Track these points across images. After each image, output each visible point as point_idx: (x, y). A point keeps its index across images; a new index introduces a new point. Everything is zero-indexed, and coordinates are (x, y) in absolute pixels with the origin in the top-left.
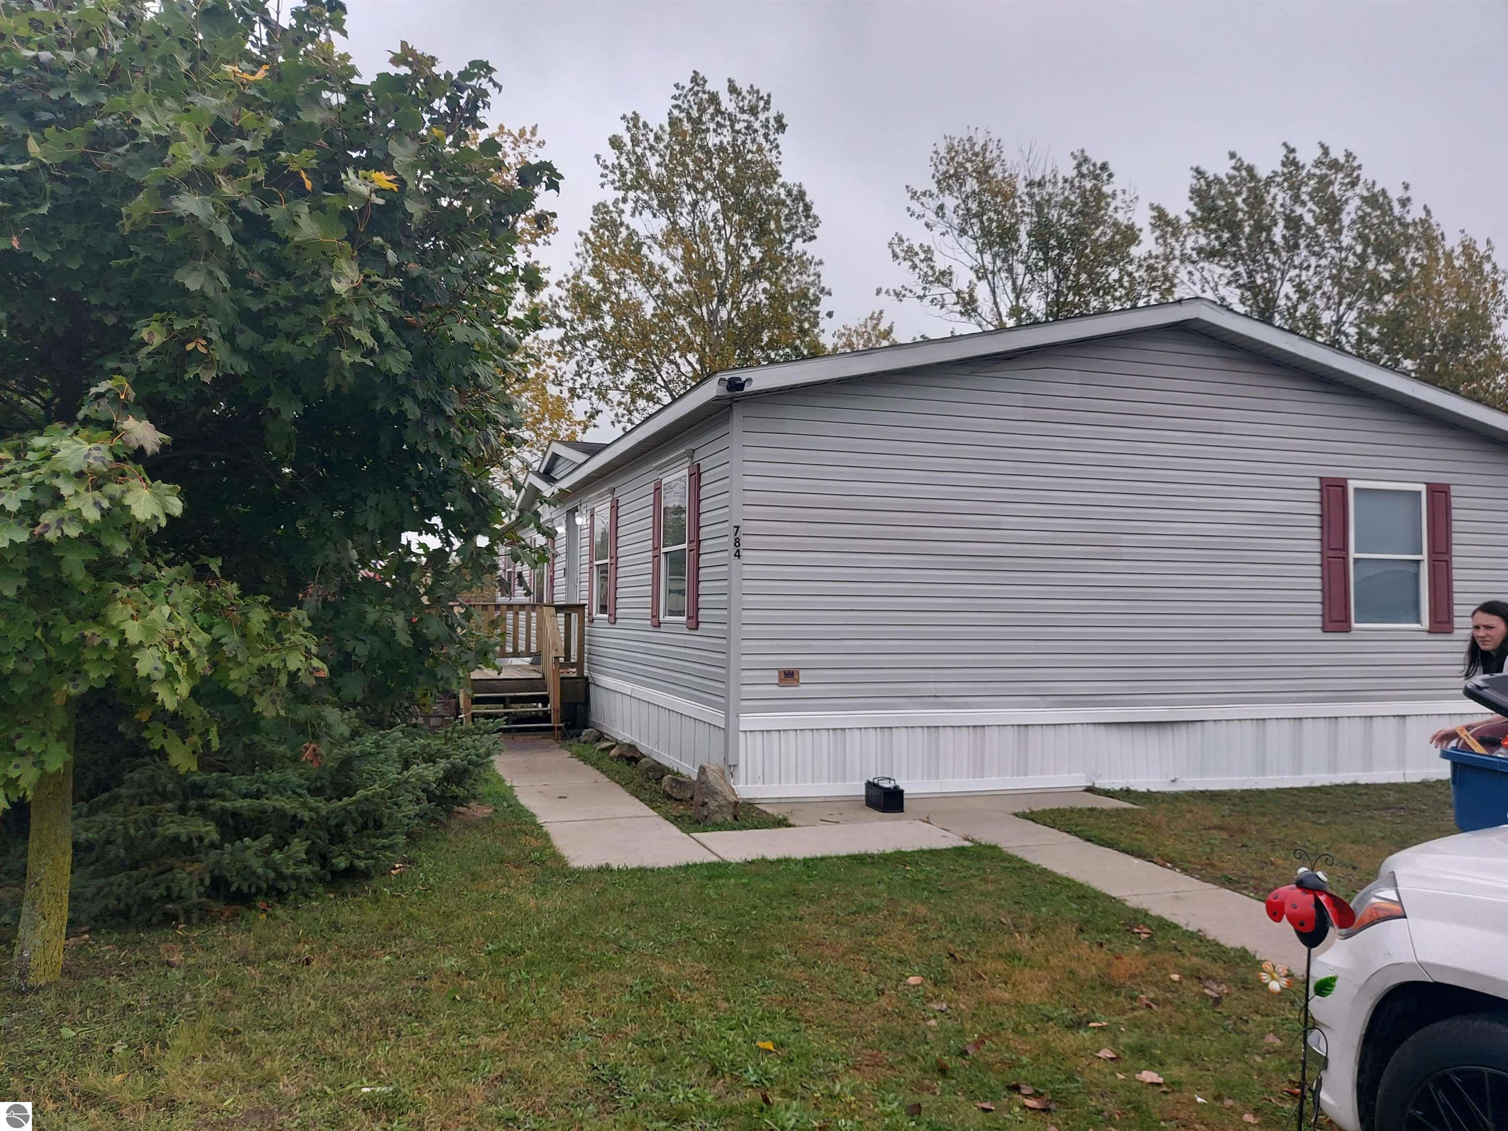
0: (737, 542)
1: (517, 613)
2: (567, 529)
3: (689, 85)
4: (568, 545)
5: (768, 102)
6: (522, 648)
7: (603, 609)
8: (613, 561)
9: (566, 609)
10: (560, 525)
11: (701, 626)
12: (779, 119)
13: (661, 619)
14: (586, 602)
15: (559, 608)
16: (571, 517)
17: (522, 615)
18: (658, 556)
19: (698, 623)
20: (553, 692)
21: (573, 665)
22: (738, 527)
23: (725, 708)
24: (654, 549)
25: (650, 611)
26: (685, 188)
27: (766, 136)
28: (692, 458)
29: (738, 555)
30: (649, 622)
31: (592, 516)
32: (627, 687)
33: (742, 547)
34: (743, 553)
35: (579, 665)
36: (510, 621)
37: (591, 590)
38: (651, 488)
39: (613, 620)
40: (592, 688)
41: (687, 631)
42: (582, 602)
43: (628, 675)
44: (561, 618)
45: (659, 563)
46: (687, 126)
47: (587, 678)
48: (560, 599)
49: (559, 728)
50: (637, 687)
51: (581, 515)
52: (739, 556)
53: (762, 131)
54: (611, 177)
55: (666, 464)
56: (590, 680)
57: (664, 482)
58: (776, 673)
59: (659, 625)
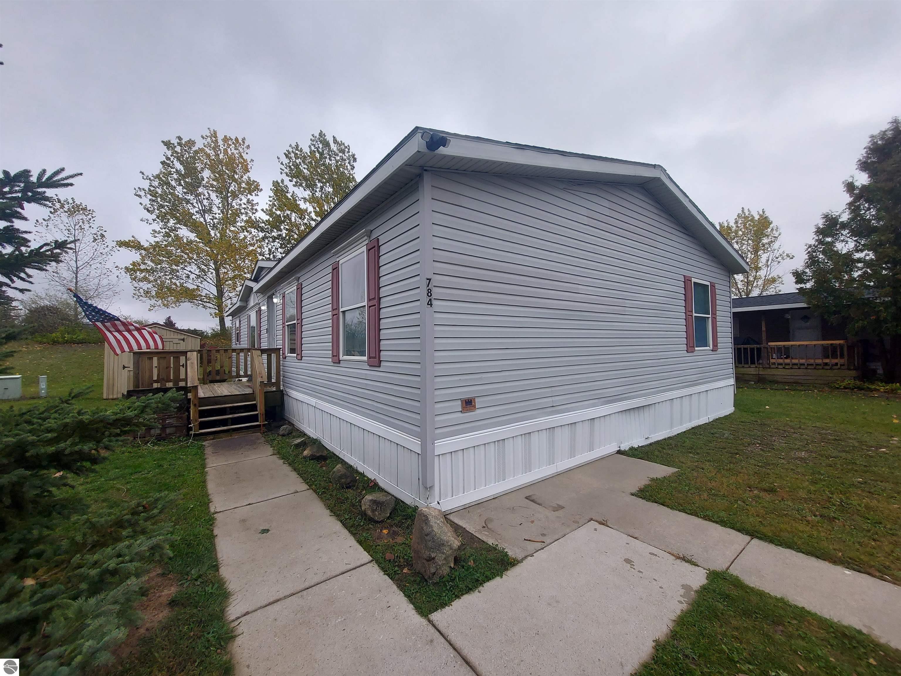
0: (429, 293)
1: (239, 354)
2: (267, 307)
3: (318, 136)
4: (268, 316)
5: (349, 149)
6: (242, 373)
7: (292, 351)
8: (299, 321)
9: (269, 352)
10: (264, 305)
11: (383, 364)
12: (353, 156)
13: (341, 358)
14: (281, 347)
15: (263, 351)
16: (270, 300)
17: (242, 354)
18: (337, 315)
19: (380, 361)
20: (260, 402)
21: (273, 384)
22: (430, 280)
23: (422, 436)
24: (333, 310)
25: (331, 352)
26: (317, 181)
27: (349, 163)
28: (370, 237)
29: (430, 303)
30: (331, 360)
31: (284, 297)
32: (313, 401)
33: (434, 296)
34: (434, 302)
35: (277, 384)
36: (234, 359)
37: (284, 340)
38: (330, 269)
39: (300, 358)
40: (286, 398)
41: (368, 367)
42: (278, 347)
43: (313, 393)
44: (265, 356)
45: (338, 319)
46: (318, 155)
47: (282, 391)
48: (264, 345)
49: (264, 425)
50: (320, 402)
51: (276, 297)
52: (431, 305)
53: (347, 161)
54: (286, 170)
55: (344, 249)
56: (284, 392)
57: (340, 262)
58: (459, 402)
59: (339, 362)
